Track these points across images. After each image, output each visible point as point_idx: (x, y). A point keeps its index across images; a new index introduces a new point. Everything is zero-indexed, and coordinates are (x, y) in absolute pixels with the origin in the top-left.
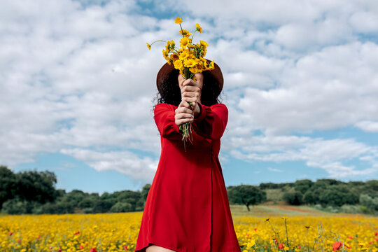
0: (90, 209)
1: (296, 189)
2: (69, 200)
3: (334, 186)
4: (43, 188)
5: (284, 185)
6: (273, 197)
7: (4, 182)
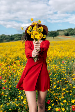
0: (8, 40)
1: (68, 31)
2: (1, 38)
5: (64, 30)
6: (61, 34)
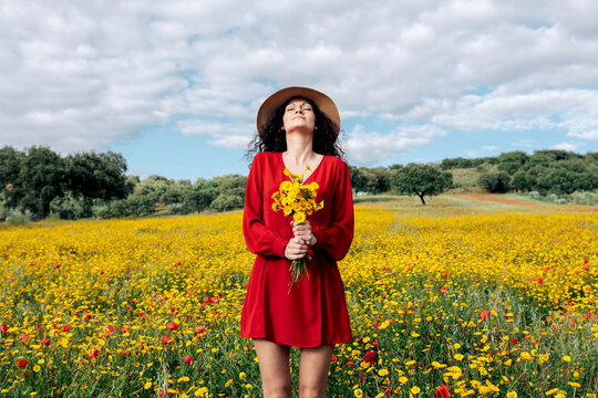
0: (179, 205)
1: (500, 168)
2: (145, 193)
3: (561, 162)
4: (107, 179)
5: (482, 161)
6: (462, 181)
7: (48, 172)
